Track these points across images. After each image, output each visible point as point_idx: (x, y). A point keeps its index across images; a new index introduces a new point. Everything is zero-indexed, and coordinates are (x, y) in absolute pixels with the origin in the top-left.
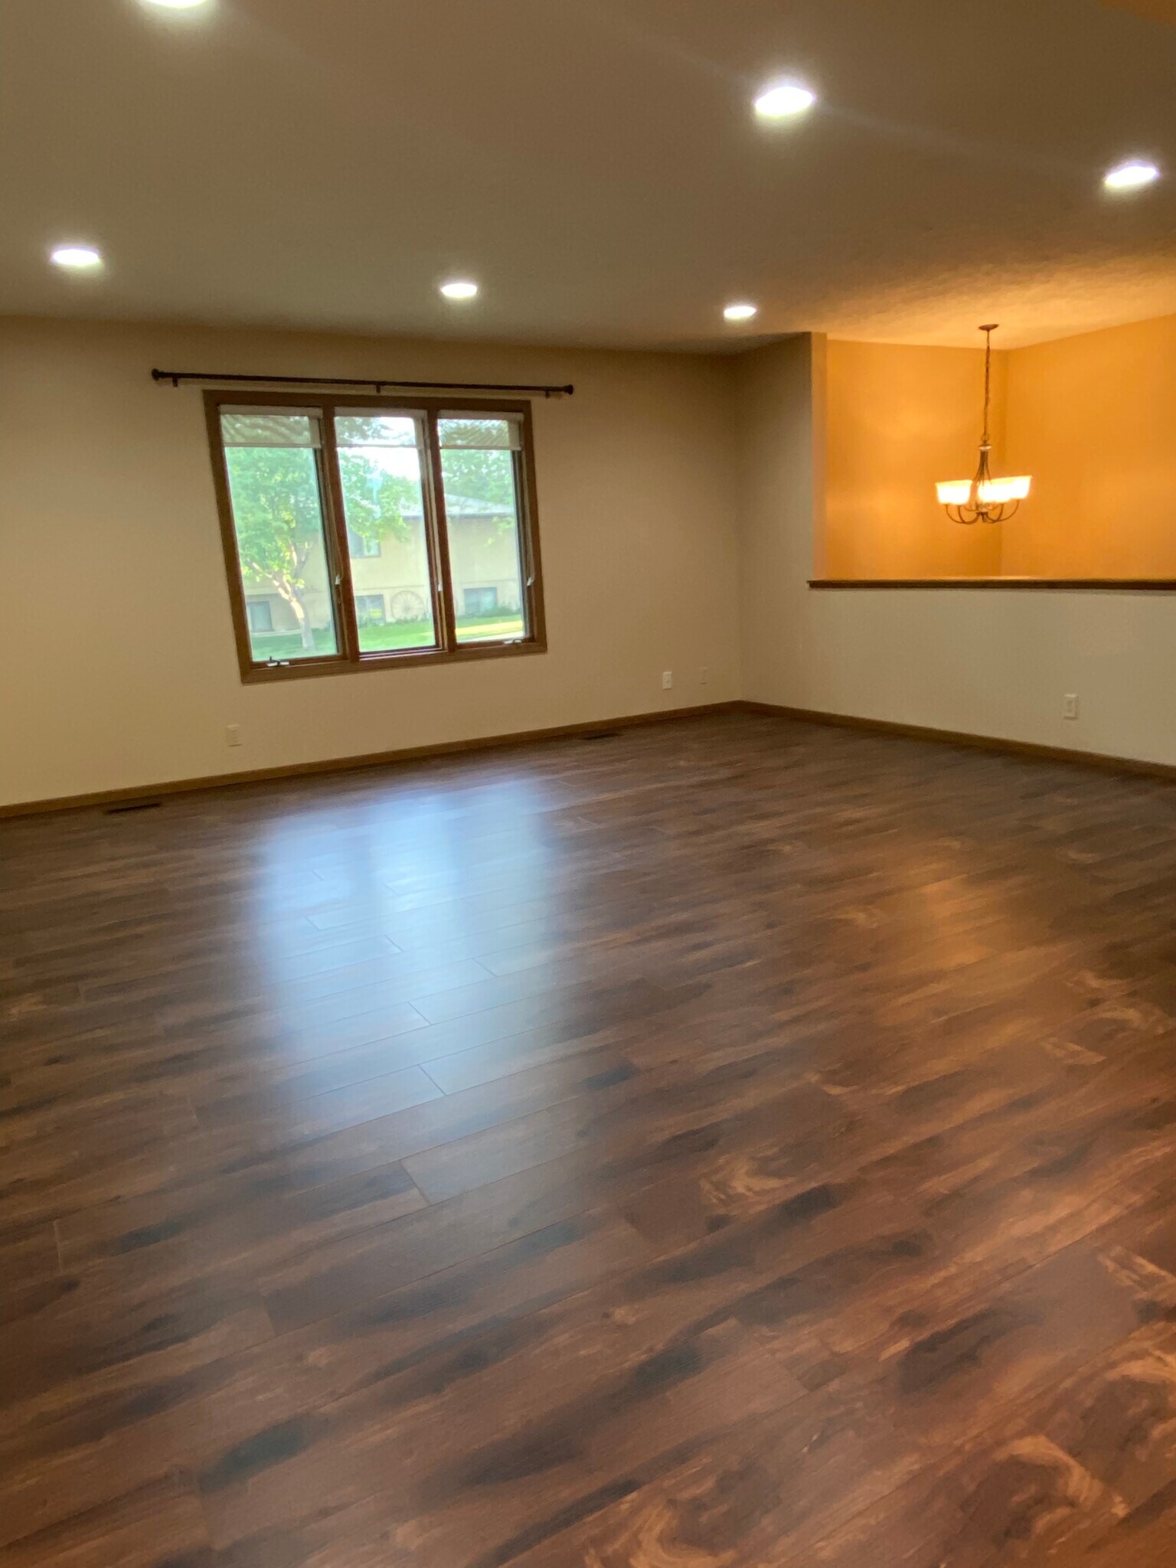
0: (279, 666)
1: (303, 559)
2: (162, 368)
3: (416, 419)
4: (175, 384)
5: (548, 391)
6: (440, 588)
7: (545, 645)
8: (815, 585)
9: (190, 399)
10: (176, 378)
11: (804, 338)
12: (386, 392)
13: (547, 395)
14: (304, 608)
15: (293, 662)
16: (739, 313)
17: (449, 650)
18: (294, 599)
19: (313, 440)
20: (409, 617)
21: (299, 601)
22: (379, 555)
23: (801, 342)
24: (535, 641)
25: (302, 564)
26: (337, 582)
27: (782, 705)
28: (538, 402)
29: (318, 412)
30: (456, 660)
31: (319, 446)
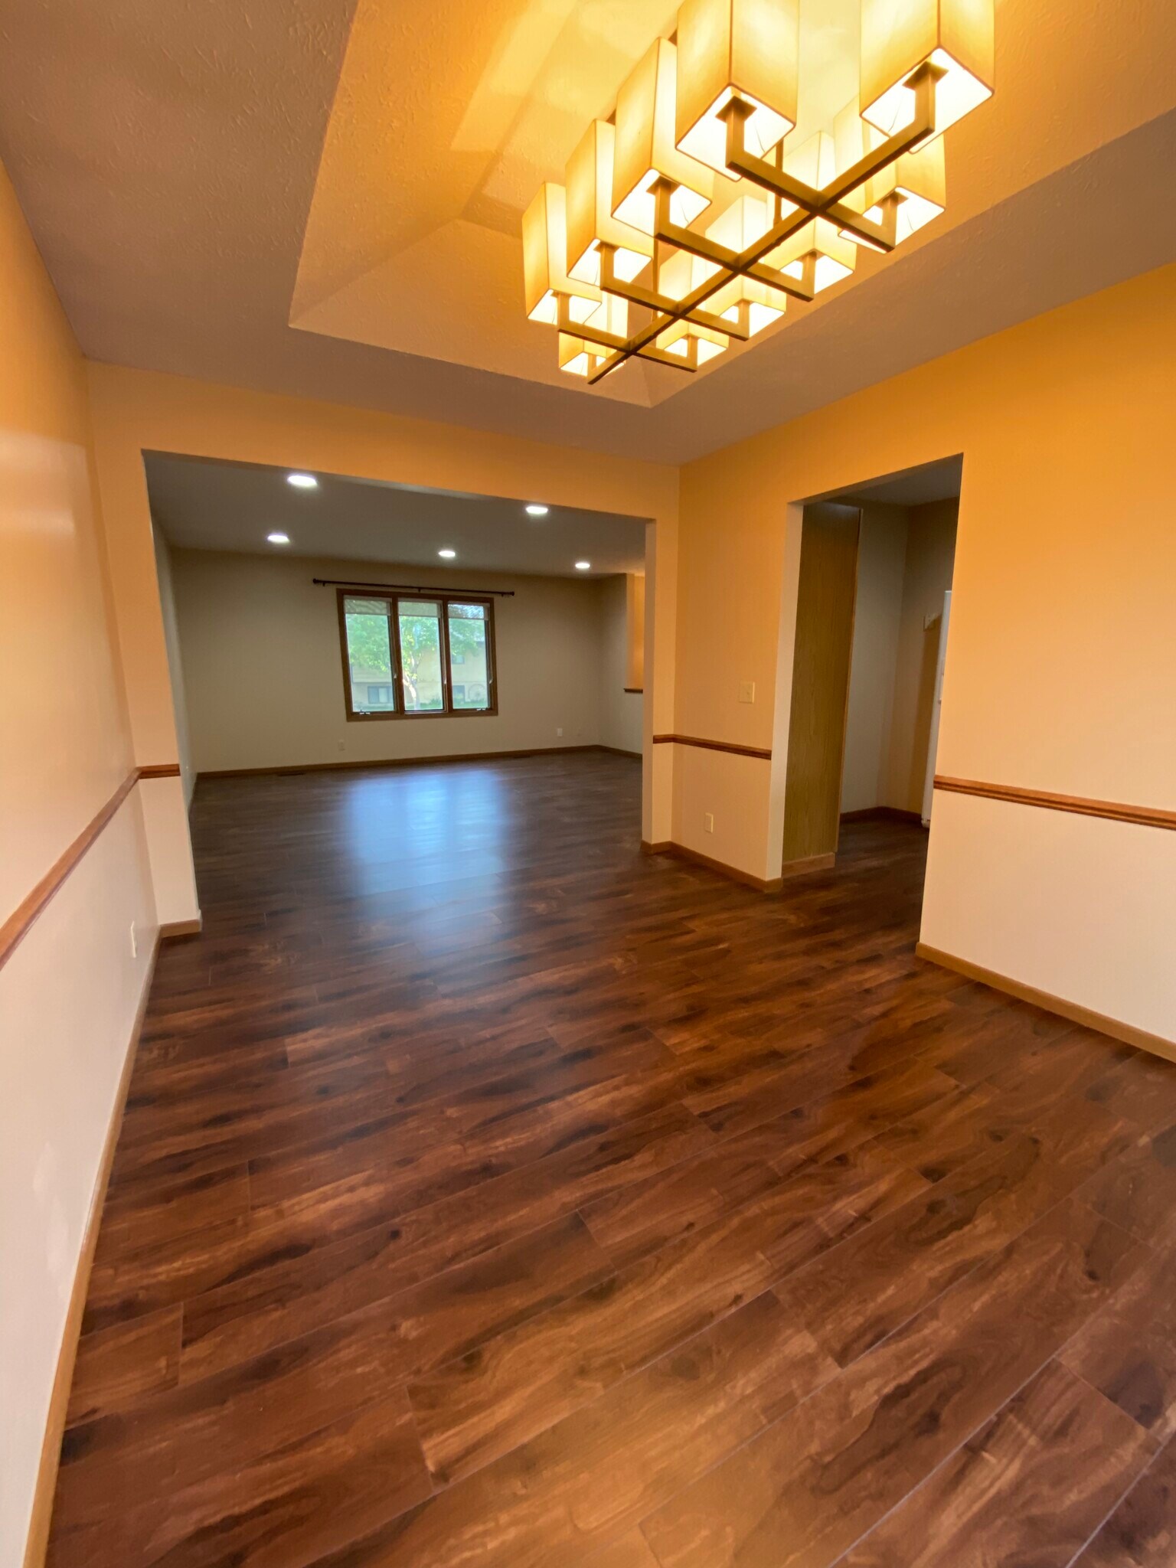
0: (365, 714)
1: (418, 663)
2: (318, 578)
3: (438, 604)
4: (324, 585)
5: (503, 594)
6: (445, 682)
7: (497, 713)
8: (627, 691)
9: (331, 591)
10: (324, 583)
11: (624, 575)
12: (422, 592)
13: (502, 595)
14: (416, 689)
15: (372, 713)
16: (583, 566)
17: (449, 710)
18: (411, 686)
19: (388, 612)
20: (479, 699)
21: (413, 686)
22: (464, 662)
23: (621, 578)
24: (493, 709)
25: (417, 666)
26: (395, 677)
27: (606, 745)
28: (497, 599)
29: (390, 600)
30: (452, 717)
31: (389, 615)
